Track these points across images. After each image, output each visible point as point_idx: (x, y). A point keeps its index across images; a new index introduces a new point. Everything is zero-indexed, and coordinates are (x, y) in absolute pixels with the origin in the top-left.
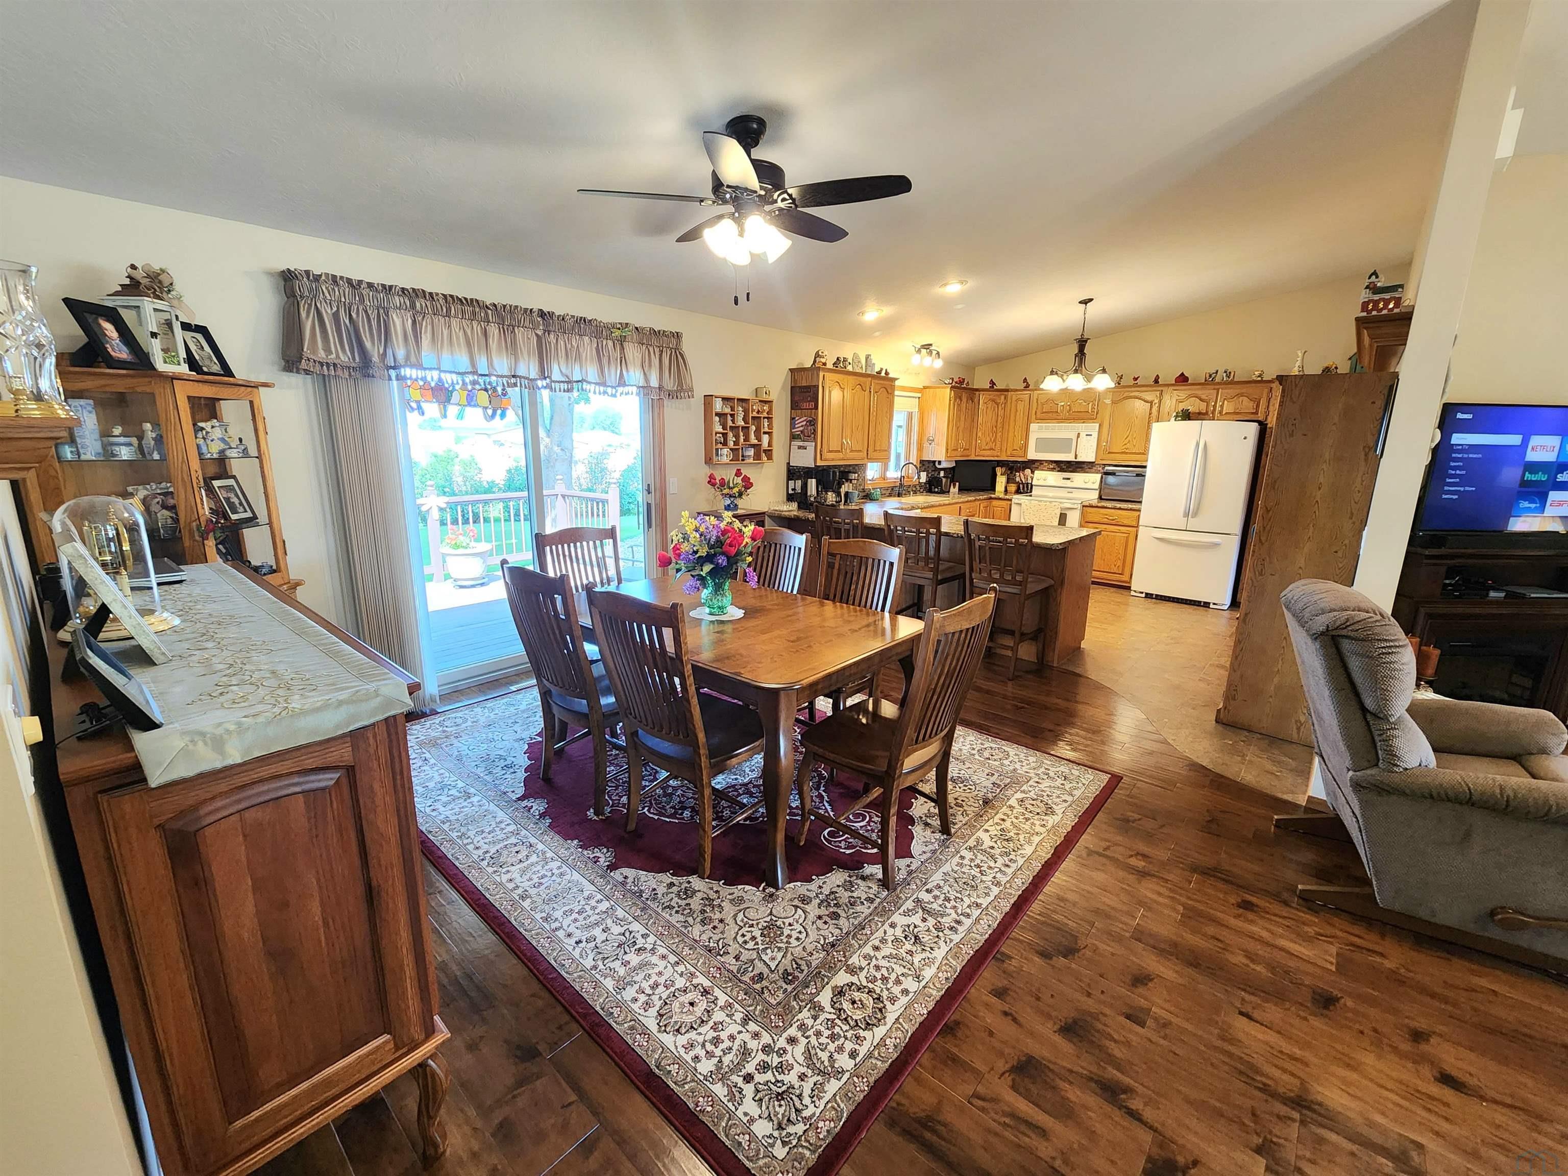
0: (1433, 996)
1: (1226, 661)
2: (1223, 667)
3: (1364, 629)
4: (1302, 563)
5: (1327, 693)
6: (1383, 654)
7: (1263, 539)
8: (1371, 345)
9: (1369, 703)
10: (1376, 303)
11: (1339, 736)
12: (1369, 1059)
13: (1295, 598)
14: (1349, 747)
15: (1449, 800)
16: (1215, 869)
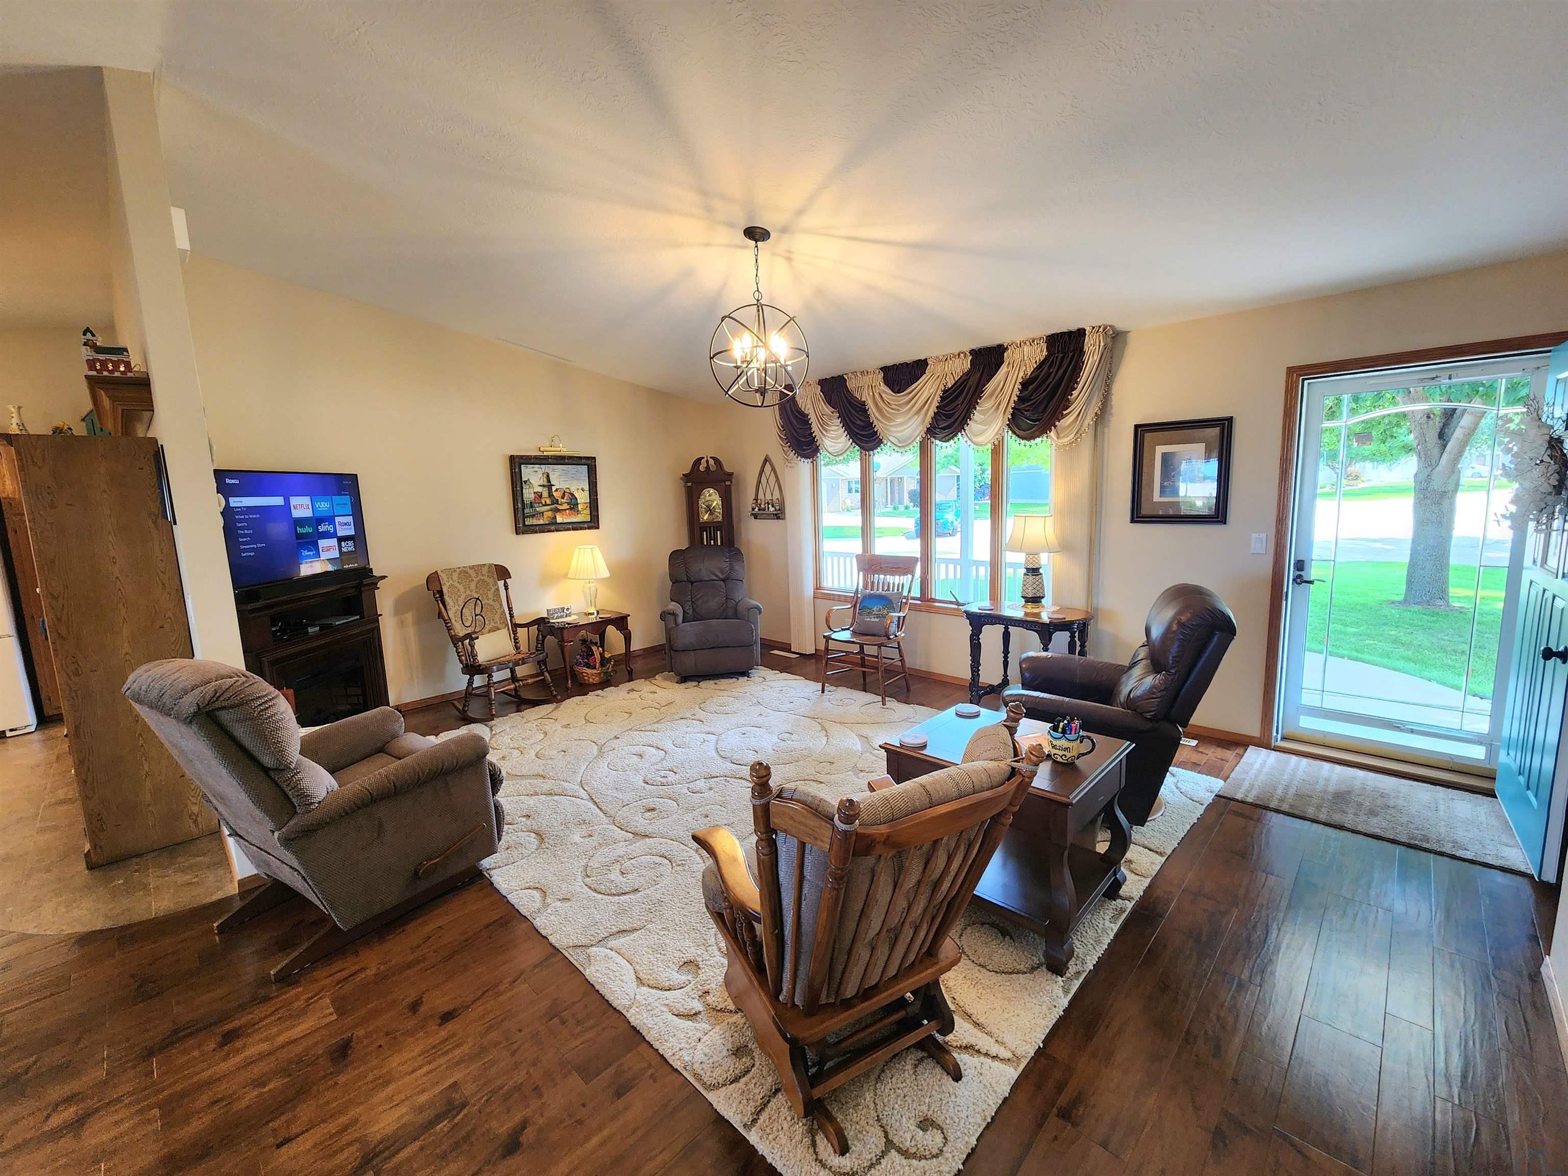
0: (410, 966)
1: (72, 791)
2: (71, 801)
3: (236, 694)
4: (126, 648)
5: (224, 772)
6: (262, 711)
7: (63, 632)
8: (114, 410)
9: (268, 761)
10: (104, 364)
11: (251, 804)
12: (395, 1062)
13: (144, 688)
14: (266, 812)
15: (359, 808)
16: (175, 1032)
